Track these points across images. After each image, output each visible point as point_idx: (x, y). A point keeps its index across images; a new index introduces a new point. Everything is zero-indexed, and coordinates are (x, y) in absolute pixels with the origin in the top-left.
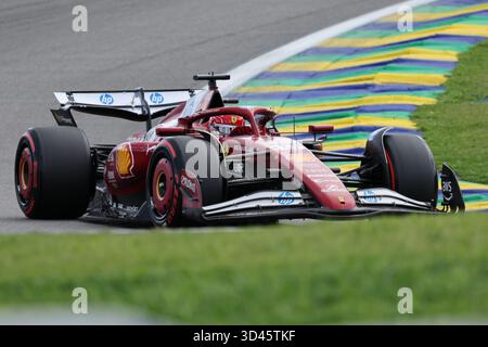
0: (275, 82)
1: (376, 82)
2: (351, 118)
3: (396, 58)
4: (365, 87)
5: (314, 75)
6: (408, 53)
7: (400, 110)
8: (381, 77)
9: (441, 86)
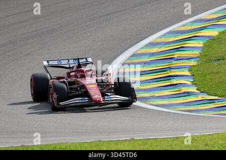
0: (139, 57)
1: (175, 56)
2: (168, 72)
3: (181, 46)
4: (172, 58)
5: (152, 54)
6: (185, 44)
7: (185, 68)
8: (177, 54)
9: (198, 57)
